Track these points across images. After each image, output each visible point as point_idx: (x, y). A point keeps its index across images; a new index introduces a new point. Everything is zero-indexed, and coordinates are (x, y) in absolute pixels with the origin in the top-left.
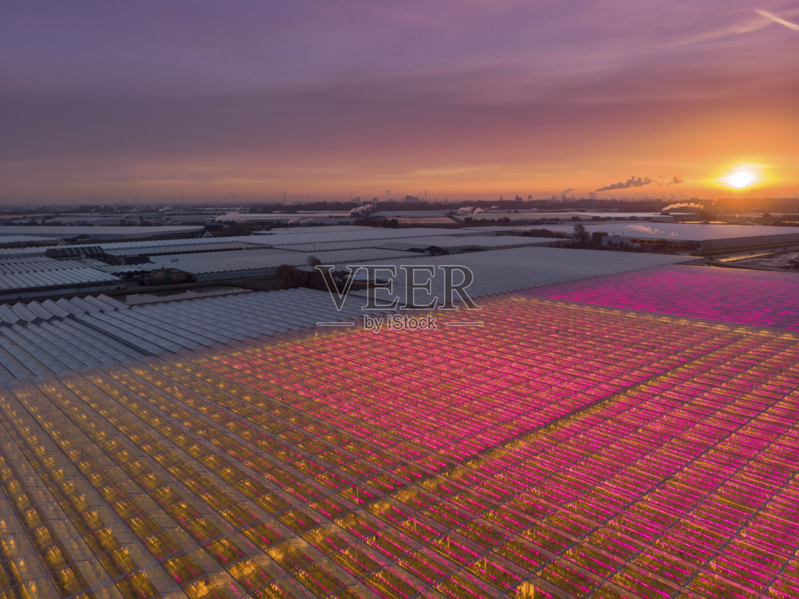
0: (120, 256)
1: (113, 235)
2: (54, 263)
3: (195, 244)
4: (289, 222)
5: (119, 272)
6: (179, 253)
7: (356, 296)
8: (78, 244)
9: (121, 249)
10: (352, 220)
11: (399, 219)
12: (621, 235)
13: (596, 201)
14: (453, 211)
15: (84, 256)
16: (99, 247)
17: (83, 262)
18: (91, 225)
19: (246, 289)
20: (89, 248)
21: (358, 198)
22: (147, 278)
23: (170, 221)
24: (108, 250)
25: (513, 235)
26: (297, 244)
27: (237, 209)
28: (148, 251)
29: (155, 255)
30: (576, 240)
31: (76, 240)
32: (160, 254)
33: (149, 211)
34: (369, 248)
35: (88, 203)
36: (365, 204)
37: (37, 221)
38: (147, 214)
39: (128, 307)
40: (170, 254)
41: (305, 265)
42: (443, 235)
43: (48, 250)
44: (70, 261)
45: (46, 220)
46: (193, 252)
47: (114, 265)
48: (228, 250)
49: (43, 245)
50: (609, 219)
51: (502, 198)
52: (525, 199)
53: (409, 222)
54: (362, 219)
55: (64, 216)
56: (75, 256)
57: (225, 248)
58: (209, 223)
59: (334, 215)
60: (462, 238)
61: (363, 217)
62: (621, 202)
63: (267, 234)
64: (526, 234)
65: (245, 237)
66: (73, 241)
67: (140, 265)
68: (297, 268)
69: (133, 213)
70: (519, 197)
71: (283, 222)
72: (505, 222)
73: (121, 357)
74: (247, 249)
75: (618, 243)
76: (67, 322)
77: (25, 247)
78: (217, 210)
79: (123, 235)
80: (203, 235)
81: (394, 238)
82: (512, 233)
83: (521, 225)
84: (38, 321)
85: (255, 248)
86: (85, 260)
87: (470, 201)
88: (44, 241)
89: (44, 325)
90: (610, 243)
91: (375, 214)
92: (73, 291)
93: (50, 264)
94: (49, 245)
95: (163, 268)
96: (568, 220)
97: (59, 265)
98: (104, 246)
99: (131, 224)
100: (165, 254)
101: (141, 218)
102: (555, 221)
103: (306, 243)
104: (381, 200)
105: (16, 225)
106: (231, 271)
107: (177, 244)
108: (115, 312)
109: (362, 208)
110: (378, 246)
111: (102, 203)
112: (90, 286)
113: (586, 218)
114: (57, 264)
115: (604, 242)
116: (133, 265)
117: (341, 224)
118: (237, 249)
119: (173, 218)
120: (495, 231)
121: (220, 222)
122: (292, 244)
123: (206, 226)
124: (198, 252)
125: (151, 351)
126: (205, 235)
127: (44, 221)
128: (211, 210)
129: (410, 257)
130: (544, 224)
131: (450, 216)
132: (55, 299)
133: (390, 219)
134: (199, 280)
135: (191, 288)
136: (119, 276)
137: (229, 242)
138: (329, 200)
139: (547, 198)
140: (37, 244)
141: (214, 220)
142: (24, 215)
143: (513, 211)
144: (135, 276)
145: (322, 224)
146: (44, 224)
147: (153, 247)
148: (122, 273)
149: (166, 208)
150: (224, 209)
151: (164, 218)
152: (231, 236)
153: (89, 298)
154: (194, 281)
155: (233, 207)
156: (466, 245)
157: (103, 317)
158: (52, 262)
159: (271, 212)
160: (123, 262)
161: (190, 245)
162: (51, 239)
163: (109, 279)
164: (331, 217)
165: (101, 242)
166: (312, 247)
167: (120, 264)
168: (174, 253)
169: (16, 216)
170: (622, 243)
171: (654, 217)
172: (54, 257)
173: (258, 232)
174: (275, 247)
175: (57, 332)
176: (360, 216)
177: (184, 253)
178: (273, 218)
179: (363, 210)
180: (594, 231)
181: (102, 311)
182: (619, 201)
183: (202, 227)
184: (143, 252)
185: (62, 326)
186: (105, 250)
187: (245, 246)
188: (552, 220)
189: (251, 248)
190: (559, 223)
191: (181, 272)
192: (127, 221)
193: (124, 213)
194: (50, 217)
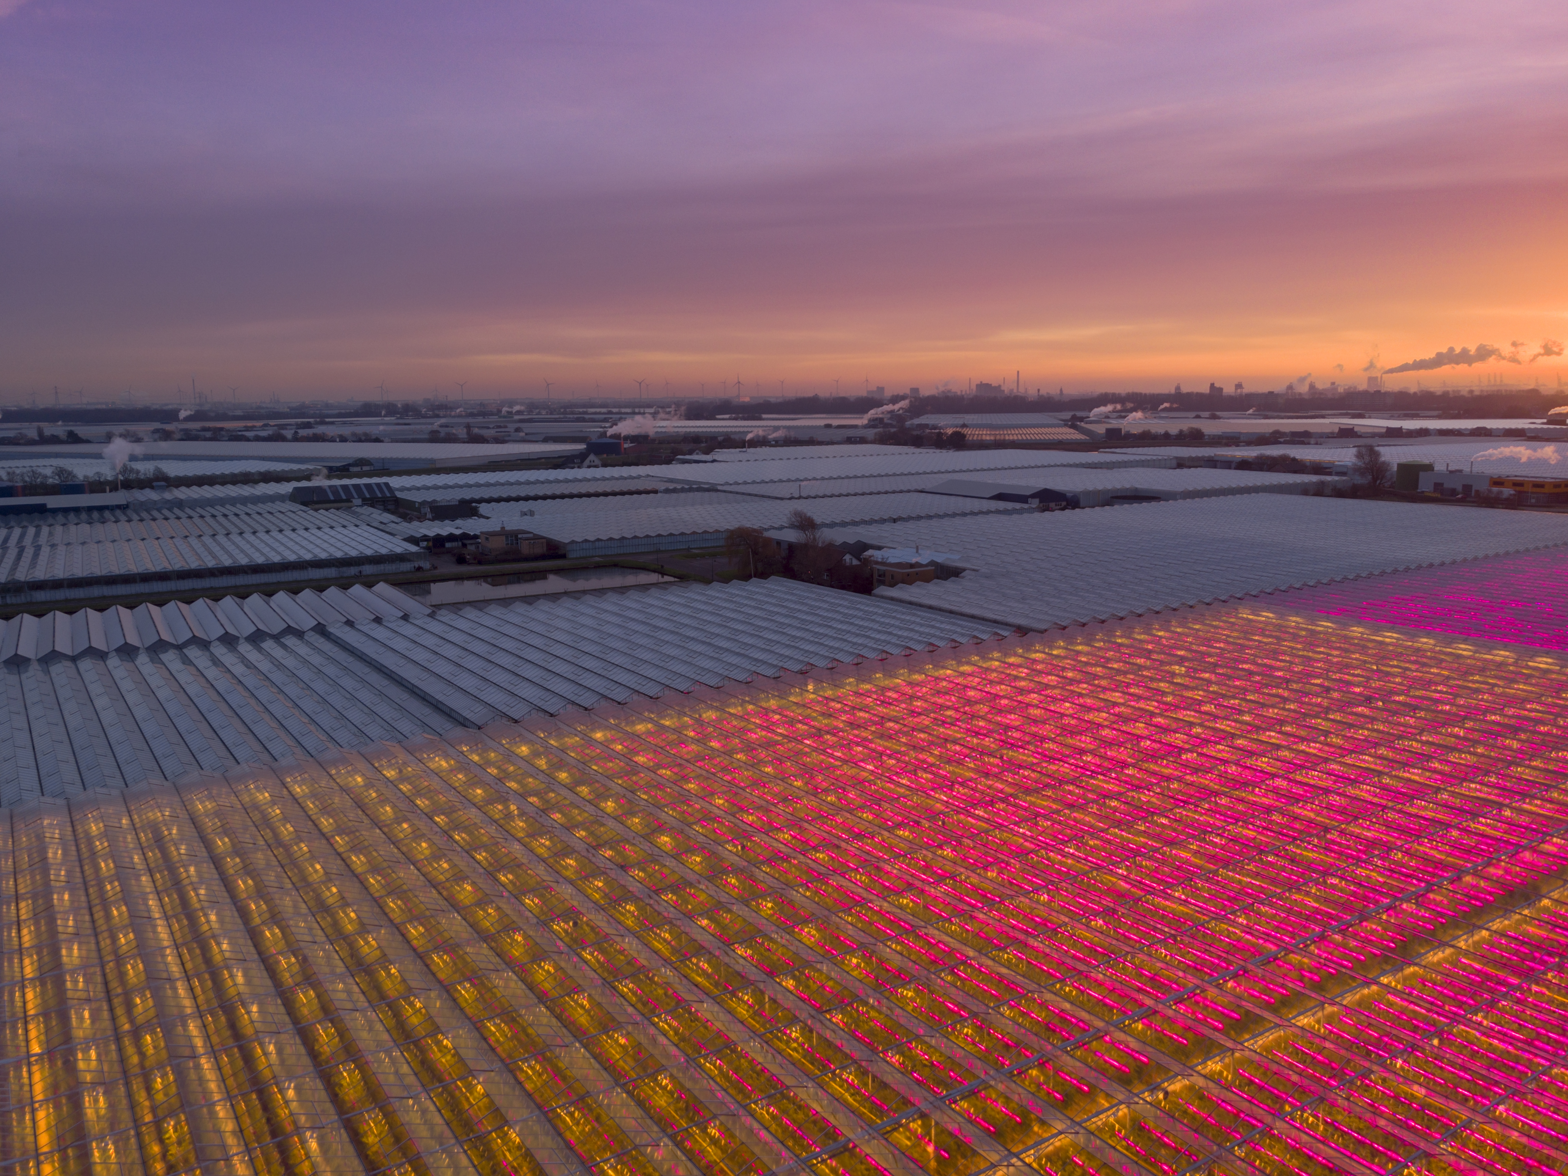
0: (424, 503)
1: (415, 460)
2: (303, 515)
3: (567, 481)
4: (749, 437)
5: (418, 535)
6: (536, 498)
7: (892, 599)
8: (350, 477)
9: (427, 488)
10: (871, 433)
11: (965, 431)
12: (1467, 469)
13: (1387, 394)
14: (1079, 414)
15: (358, 502)
16: (387, 484)
17: (355, 513)
18: (377, 440)
19: (663, 574)
20: (368, 486)
21: (881, 389)
22: (472, 548)
23: (522, 434)
24: (403, 489)
25: (1215, 467)
26: (763, 482)
27: (647, 410)
28: (476, 494)
29: (489, 501)
30: (1359, 480)
31: (348, 470)
32: (499, 500)
33: (484, 414)
34: (909, 491)
35: (375, 398)
36: (895, 400)
37: (284, 432)
38: (480, 419)
39: (429, 611)
40: (518, 499)
41: (781, 528)
42: (1064, 466)
43: (295, 489)
44: (332, 510)
45: (300, 431)
46: (563, 497)
47: (410, 520)
48: (631, 493)
49: (288, 480)
50: (1423, 433)
51: (1178, 388)
52: (1229, 390)
53: (988, 438)
54: (893, 430)
55: (332, 423)
56: (342, 501)
57: (625, 489)
58: (594, 439)
59: (835, 422)
60: (1105, 471)
61: (892, 426)
62: (1445, 396)
63: (705, 462)
64: (1244, 465)
65: (664, 466)
66: (343, 470)
67: (459, 522)
68: (767, 534)
69: (454, 417)
70: (1217, 385)
71: (736, 437)
72: (1195, 438)
73: (405, 726)
74: (667, 491)
75: (1460, 488)
76: (311, 640)
77: (256, 482)
78: (610, 413)
79: (432, 461)
80: (582, 462)
81: (961, 471)
82: (1212, 463)
83: (1228, 445)
84: (257, 638)
85: (683, 490)
86: (359, 510)
87: (1114, 394)
88: (292, 471)
89: (268, 645)
90: (1438, 486)
91: (916, 421)
92: (331, 572)
93: (296, 518)
94: (298, 479)
95: (503, 528)
96: (1330, 436)
97: (312, 519)
98: (395, 482)
99: (450, 439)
100: (508, 500)
101: (468, 427)
102: (1301, 438)
103: (781, 481)
104: (925, 392)
105: (247, 439)
106: (635, 537)
107: (532, 479)
108: (402, 622)
109: (890, 407)
110: (928, 487)
111: (398, 398)
112: (363, 564)
113: (1370, 430)
114: (308, 517)
115: (1425, 485)
116: (447, 522)
117: (850, 441)
118: (648, 492)
119: (527, 427)
120: (1177, 458)
121: (617, 436)
122: (754, 482)
123: (589, 444)
124: (571, 496)
125: (466, 714)
126: (587, 462)
127: (296, 432)
128: (600, 413)
129: (998, 512)
130: (1280, 443)
131: (1073, 423)
132: (294, 590)
133: (950, 431)
134: (571, 555)
135: (558, 571)
136: (418, 545)
137: (631, 478)
138: (823, 394)
139: (1279, 388)
140: (278, 478)
141: (605, 433)
142: (266, 422)
143: (1206, 414)
144: (448, 545)
145: (811, 442)
146: (296, 439)
147: (488, 485)
148: (425, 538)
149: (517, 408)
150: (623, 410)
151: (511, 427)
152: (637, 465)
153: (357, 590)
154: (563, 556)
155: (640, 407)
156: (1118, 486)
157: (379, 633)
158: (300, 513)
159: (712, 417)
160: (429, 516)
161: (557, 481)
162: (303, 467)
163: (399, 550)
164: (828, 426)
165: (390, 474)
166: (795, 491)
167: (421, 518)
168: (527, 498)
169: (250, 424)
170: (1467, 488)
171: (1529, 429)
172: (305, 504)
173: (688, 457)
174: (719, 488)
175: (290, 662)
176: (886, 425)
177: (545, 498)
178: (717, 430)
179: (892, 412)
180: (1398, 461)
181: (378, 620)
182: (1439, 393)
183: (582, 447)
184: (467, 495)
185: (302, 649)
186: (398, 490)
187: (662, 486)
188: (1294, 434)
189: (674, 491)
190: (1312, 441)
191: (537, 537)
192: (443, 432)
193: (438, 416)
194: (308, 426)
